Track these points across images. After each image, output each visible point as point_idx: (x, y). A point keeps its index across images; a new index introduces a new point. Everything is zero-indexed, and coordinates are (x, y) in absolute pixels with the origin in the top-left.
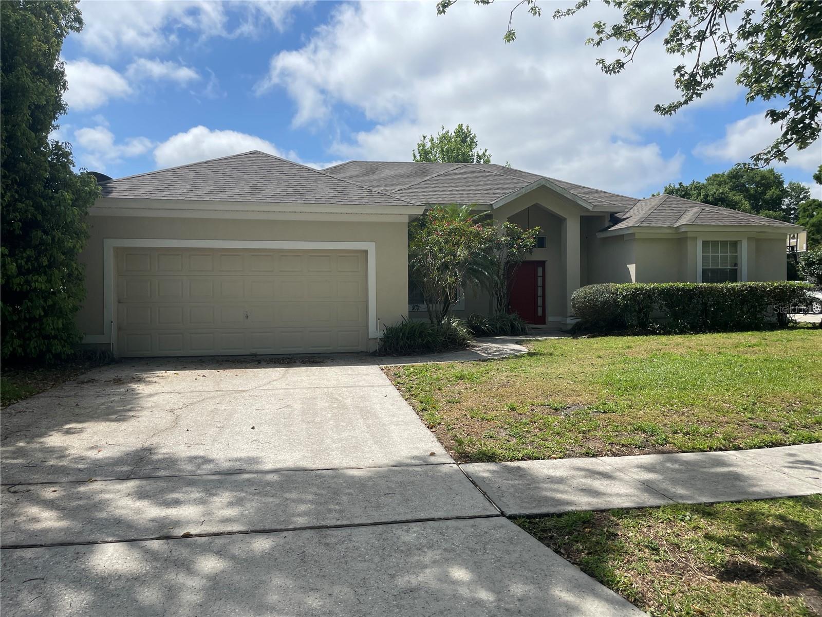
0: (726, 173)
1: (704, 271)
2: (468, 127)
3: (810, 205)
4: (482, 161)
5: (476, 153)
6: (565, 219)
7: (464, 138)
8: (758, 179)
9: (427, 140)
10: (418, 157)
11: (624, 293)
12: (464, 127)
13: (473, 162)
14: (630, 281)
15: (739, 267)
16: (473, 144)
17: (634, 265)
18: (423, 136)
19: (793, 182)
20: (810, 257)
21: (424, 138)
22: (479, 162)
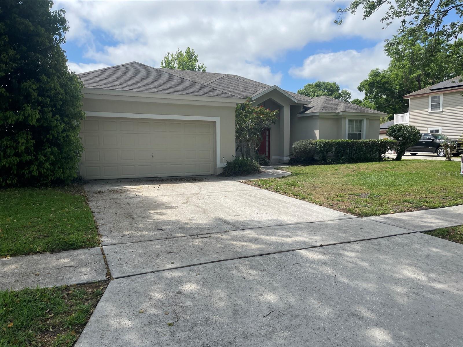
0: (314, 84)
1: (349, 134)
2: (193, 50)
3: (356, 102)
4: (201, 70)
5: (197, 65)
6: (284, 107)
7: (191, 56)
8: (329, 87)
9: (170, 56)
10: (164, 65)
11: (321, 144)
12: (191, 50)
13: (196, 70)
14: (316, 138)
15: (362, 132)
16: (196, 60)
17: (319, 131)
18: (168, 53)
19: (344, 89)
20: (393, 128)
21: (169, 53)
22: (199, 70)
